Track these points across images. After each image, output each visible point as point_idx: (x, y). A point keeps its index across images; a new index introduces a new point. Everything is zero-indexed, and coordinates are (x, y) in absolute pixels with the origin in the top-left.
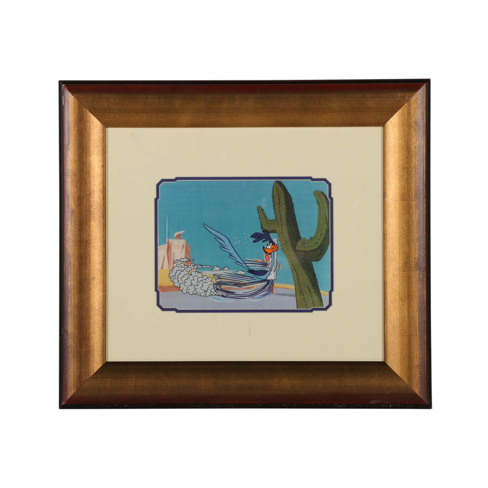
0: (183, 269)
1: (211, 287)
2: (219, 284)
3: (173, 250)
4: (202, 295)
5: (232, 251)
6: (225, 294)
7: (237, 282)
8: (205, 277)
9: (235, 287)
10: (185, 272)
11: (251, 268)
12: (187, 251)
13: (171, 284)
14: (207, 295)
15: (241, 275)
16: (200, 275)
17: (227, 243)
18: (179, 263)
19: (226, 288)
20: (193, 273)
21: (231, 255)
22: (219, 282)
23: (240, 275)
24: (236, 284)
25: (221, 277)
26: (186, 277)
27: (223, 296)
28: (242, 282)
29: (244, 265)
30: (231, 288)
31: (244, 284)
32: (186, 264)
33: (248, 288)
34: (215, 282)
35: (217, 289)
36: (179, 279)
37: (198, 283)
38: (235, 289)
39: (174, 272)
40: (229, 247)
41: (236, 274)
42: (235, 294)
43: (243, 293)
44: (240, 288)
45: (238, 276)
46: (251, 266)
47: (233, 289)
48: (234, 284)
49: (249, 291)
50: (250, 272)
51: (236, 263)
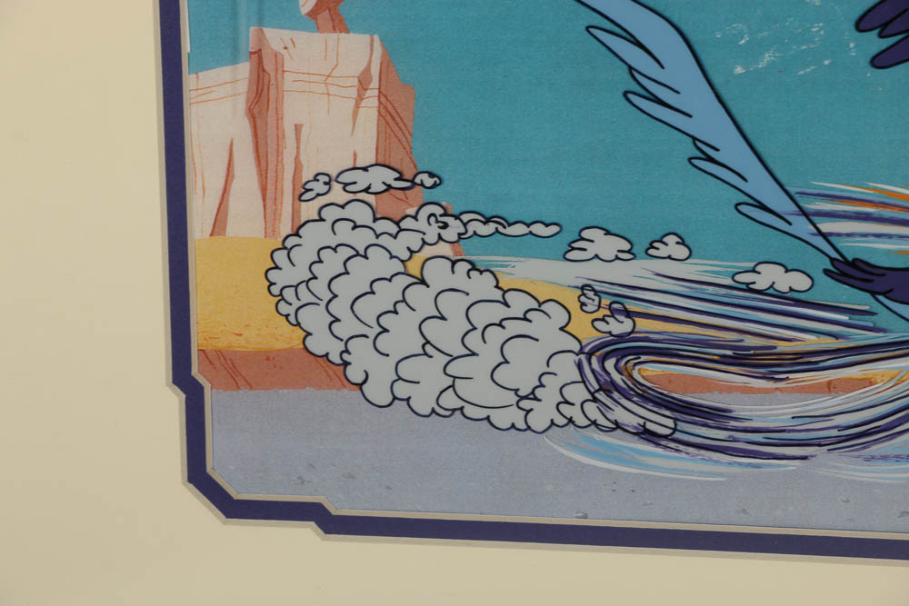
0: (362, 239)
1: (566, 368)
2: (622, 349)
3: (295, 107)
4: (502, 419)
5: (711, 124)
6: (661, 422)
7: (750, 341)
8: (519, 303)
9: (734, 378)
10: (379, 264)
11: (852, 249)
12: (389, 118)
13: (286, 337)
14: (538, 421)
15: (782, 297)
16: (482, 286)
17: (679, 69)
18: (338, 194)
19: (670, 378)
20: (438, 274)
21: (704, 154)
22: (621, 338)
23: (770, 293)
24: (741, 359)
25: (632, 306)
26: (387, 294)
27: (646, 434)
28: (783, 347)
29: (801, 226)
30: (708, 386)
31: (804, 361)
32: (388, 205)
33: (830, 387)
34: (589, 335)
35: (608, 387)
36: (340, 308)
37: (474, 341)
38: (730, 389)
39: (304, 255)
40: (694, 94)
41: (744, 287)
42: (733, 423)
43: (793, 418)
44: (770, 385)
45: (754, 299)
46: (848, 235)
47: (721, 392)
48: (729, 353)
49: (839, 405)
50: (843, 274)
51: (743, 208)
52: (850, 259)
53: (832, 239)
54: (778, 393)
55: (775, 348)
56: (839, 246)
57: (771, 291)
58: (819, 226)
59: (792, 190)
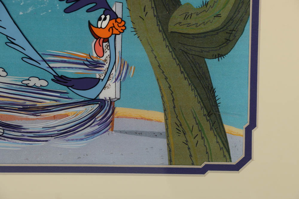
5: (12, 31)
7: (28, 103)
9: (23, 115)
11: (60, 72)
15: (38, 88)
19: (1, 116)
21: (10, 41)
23: (34, 87)
24: (25, 109)
28: (39, 105)
29: (44, 65)
30: (14, 118)
33: (55, 118)
38: (22, 119)
41: (25, 85)
42: (23, 130)
43: (43, 128)
44: (35, 117)
45: (29, 89)
46: (59, 68)
47: (19, 120)
48: (21, 107)
49: (58, 123)
50: (58, 80)
51: (24, 59)
52: (60, 75)
53: (54, 69)
54: (38, 120)
55: (36, 105)
56: (56, 71)
57: (34, 86)
58: (49, 65)
59: (40, 53)
